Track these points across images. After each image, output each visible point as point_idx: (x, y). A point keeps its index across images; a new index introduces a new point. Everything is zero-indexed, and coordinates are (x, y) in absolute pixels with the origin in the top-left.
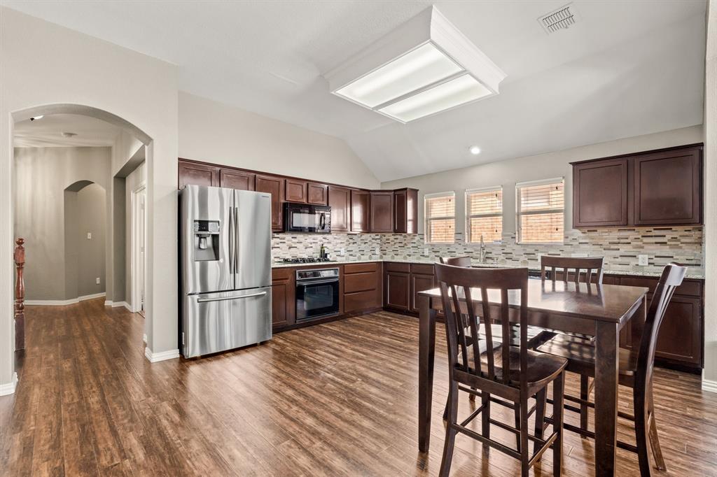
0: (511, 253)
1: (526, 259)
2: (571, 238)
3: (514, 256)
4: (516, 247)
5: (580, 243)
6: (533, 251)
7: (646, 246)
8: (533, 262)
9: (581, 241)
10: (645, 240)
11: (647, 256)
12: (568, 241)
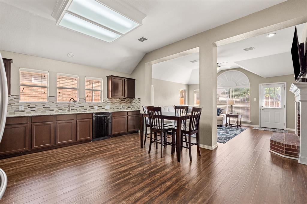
0: (84, 107)
1: (90, 109)
2: (105, 100)
3: (85, 108)
4: (86, 104)
5: (108, 102)
6: (92, 105)
7: (122, 103)
8: (92, 109)
9: (108, 101)
10: (122, 101)
11: (122, 106)
12: (104, 101)
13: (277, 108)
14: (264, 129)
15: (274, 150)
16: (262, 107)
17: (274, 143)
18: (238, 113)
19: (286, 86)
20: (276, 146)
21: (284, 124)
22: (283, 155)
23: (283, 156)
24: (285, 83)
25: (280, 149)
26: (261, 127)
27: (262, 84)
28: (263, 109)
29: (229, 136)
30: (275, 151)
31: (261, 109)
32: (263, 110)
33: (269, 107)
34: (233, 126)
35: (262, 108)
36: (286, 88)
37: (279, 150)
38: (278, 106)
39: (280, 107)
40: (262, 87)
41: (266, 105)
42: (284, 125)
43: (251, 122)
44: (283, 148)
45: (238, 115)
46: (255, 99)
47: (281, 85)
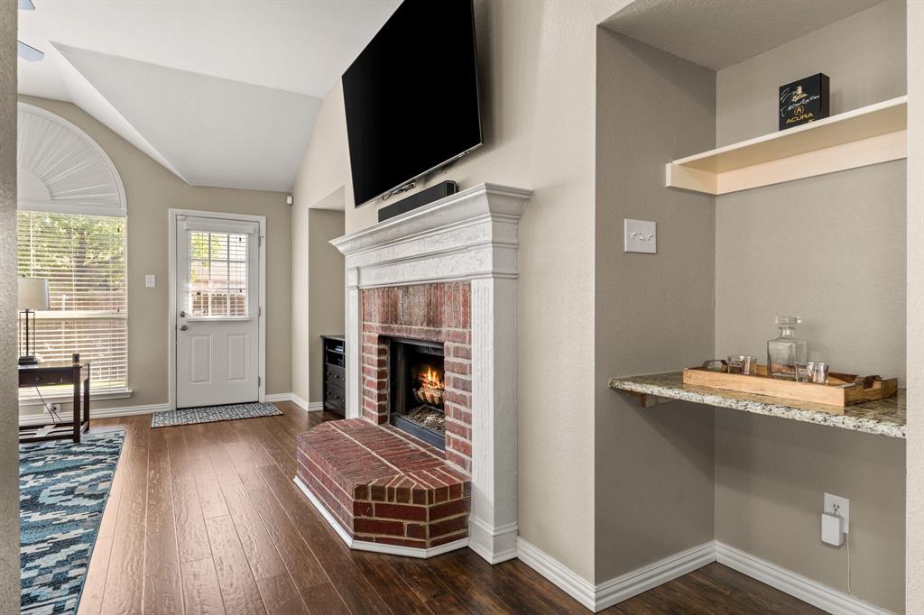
13: (236, 317)
14: (197, 418)
15: (374, 536)
16: (183, 315)
17: (373, 499)
18: (76, 358)
19: (263, 233)
20: (382, 510)
21: (259, 379)
22: (422, 546)
23: (421, 553)
24: (263, 220)
25: (406, 523)
26: (178, 409)
27: (180, 211)
28: (185, 323)
29: (62, 526)
30: (378, 540)
31: (180, 327)
32: (184, 328)
33: (210, 316)
34: (40, 433)
35: (182, 322)
36: (263, 241)
37: (398, 529)
38: (241, 312)
39: (246, 316)
40: (183, 225)
41: (197, 306)
42: (259, 385)
43: (132, 394)
44: (419, 514)
45: (77, 368)
46: (150, 281)
47: (251, 228)
